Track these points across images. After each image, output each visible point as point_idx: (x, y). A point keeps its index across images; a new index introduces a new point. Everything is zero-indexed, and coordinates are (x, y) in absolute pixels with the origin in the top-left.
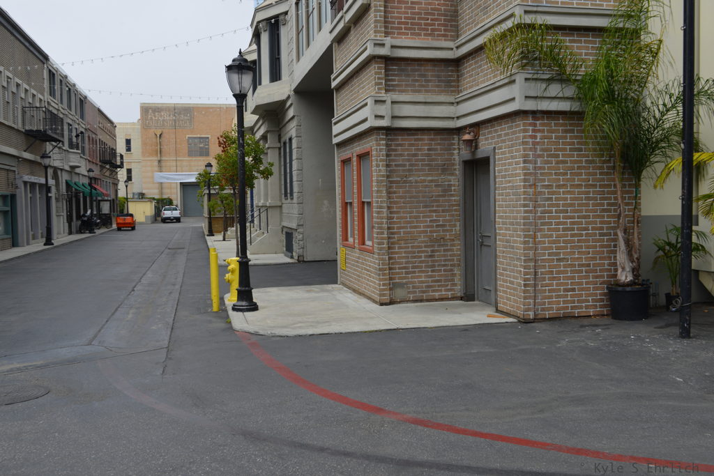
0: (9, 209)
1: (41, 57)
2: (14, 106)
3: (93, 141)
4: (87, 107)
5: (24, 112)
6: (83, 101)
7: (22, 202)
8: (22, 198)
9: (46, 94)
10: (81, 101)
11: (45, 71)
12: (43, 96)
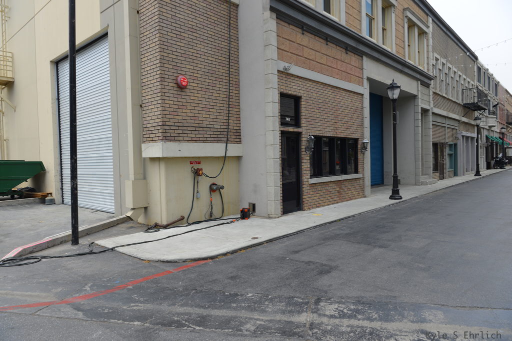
0: (452, 153)
1: (473, 58)
2: (457, 89)
3: (502, 110)
4: (499, 88)
5: (463, 93)
6: (497, 85)
7: (461, 148)
8: (460, 145)
9: (475, 81)
10: (496, 85)
11: (475, 67)
12: (474, 82)
